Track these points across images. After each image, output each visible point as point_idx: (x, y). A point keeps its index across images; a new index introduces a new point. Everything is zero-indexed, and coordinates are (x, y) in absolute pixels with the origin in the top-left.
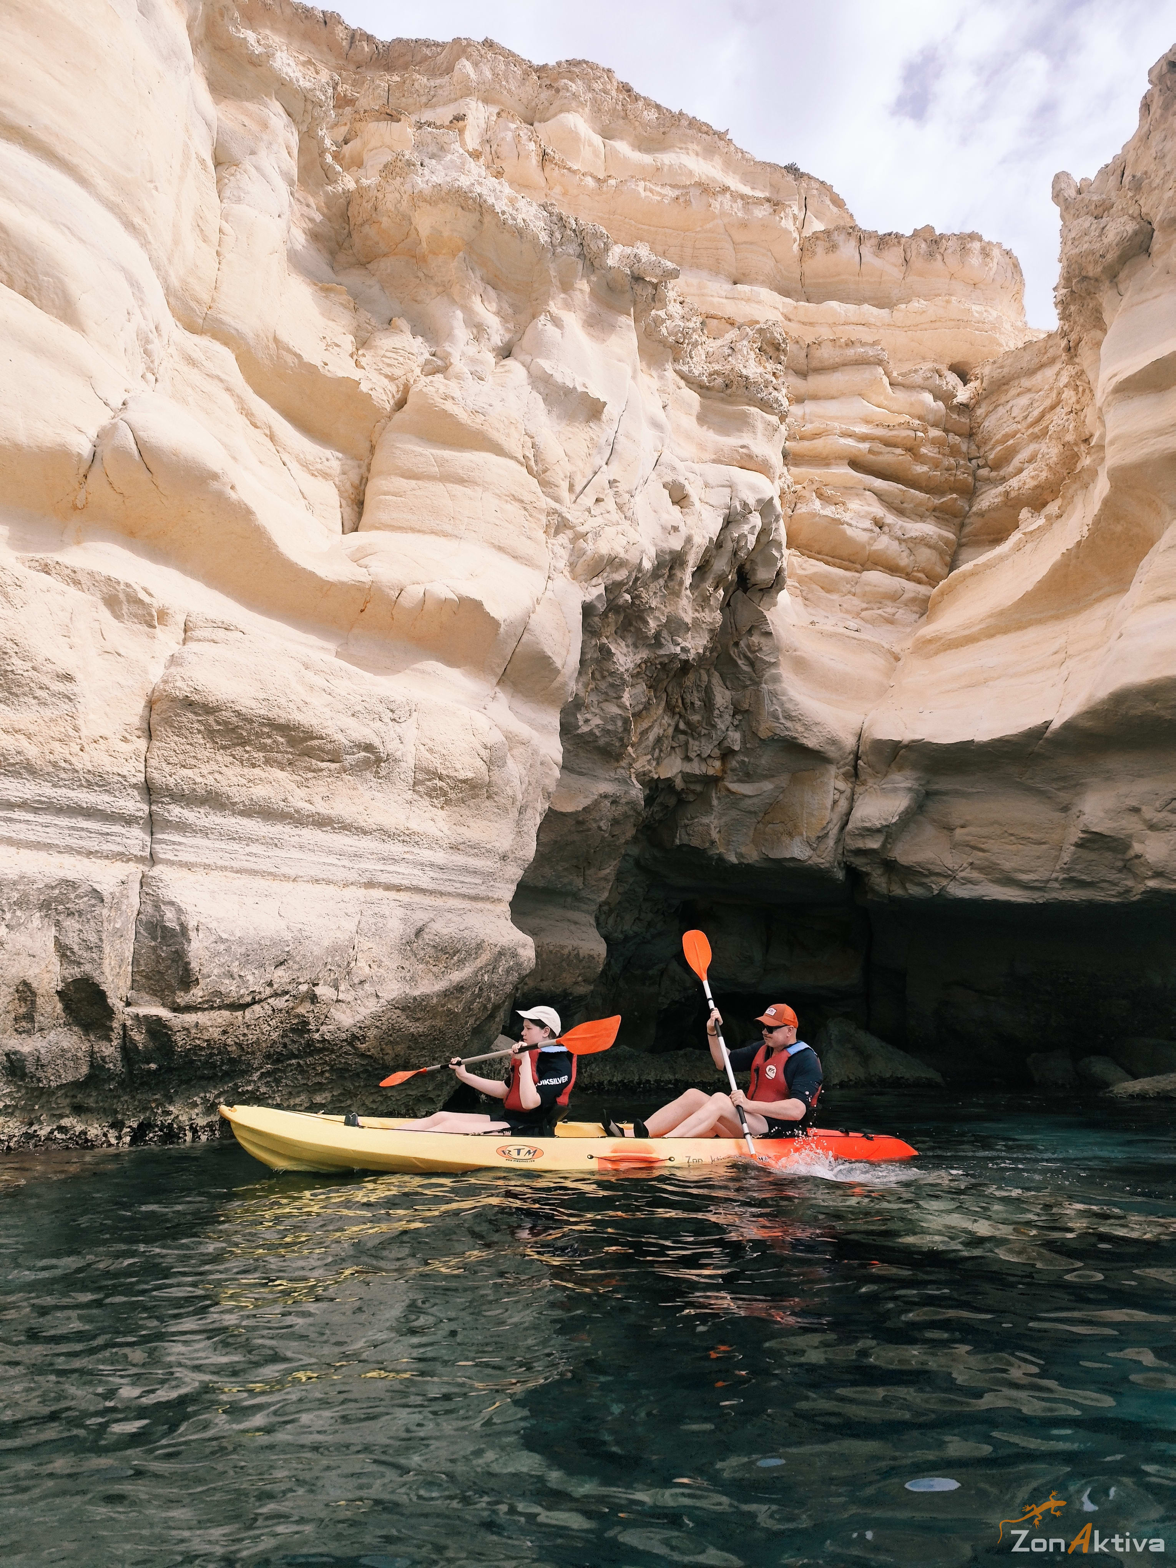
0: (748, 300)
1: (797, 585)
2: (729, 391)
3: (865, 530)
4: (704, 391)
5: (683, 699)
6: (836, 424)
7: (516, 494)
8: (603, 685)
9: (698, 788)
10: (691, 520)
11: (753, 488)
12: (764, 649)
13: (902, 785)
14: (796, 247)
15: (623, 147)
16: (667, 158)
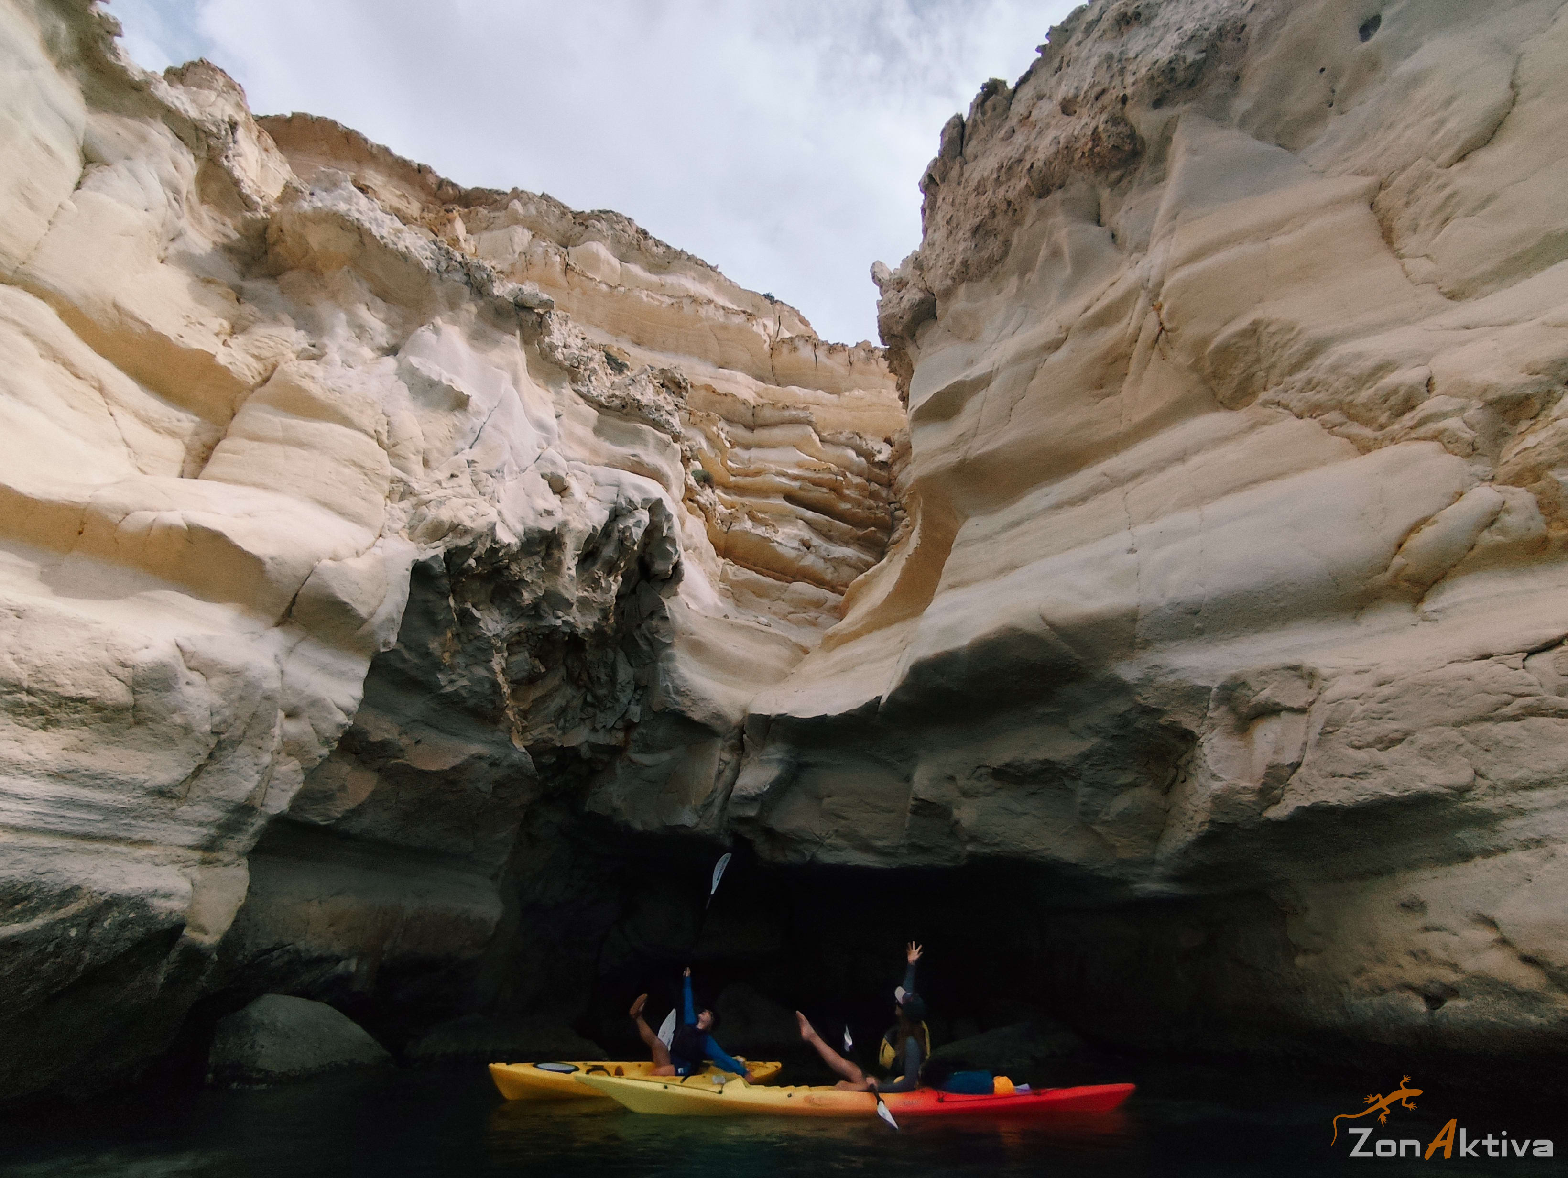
0: (728, 380)
1: (730, 588)
2: (625, 411)
3: (793, 548)
4: (602, 409)
5: (589, 673)
6: (772, 466)
7: (355, 460)
8: (470, 648)
9: (605, 758)
10: (567, 508)
11: (638, 488)
12: (661, 631)
13: (775, 757)
14: (766, 347)
15: (635, 269)
16: (669, 279)
